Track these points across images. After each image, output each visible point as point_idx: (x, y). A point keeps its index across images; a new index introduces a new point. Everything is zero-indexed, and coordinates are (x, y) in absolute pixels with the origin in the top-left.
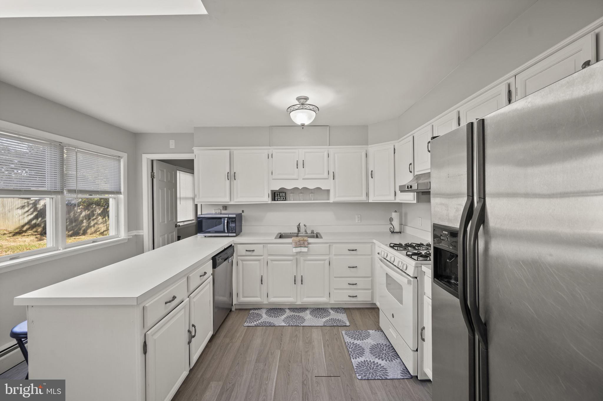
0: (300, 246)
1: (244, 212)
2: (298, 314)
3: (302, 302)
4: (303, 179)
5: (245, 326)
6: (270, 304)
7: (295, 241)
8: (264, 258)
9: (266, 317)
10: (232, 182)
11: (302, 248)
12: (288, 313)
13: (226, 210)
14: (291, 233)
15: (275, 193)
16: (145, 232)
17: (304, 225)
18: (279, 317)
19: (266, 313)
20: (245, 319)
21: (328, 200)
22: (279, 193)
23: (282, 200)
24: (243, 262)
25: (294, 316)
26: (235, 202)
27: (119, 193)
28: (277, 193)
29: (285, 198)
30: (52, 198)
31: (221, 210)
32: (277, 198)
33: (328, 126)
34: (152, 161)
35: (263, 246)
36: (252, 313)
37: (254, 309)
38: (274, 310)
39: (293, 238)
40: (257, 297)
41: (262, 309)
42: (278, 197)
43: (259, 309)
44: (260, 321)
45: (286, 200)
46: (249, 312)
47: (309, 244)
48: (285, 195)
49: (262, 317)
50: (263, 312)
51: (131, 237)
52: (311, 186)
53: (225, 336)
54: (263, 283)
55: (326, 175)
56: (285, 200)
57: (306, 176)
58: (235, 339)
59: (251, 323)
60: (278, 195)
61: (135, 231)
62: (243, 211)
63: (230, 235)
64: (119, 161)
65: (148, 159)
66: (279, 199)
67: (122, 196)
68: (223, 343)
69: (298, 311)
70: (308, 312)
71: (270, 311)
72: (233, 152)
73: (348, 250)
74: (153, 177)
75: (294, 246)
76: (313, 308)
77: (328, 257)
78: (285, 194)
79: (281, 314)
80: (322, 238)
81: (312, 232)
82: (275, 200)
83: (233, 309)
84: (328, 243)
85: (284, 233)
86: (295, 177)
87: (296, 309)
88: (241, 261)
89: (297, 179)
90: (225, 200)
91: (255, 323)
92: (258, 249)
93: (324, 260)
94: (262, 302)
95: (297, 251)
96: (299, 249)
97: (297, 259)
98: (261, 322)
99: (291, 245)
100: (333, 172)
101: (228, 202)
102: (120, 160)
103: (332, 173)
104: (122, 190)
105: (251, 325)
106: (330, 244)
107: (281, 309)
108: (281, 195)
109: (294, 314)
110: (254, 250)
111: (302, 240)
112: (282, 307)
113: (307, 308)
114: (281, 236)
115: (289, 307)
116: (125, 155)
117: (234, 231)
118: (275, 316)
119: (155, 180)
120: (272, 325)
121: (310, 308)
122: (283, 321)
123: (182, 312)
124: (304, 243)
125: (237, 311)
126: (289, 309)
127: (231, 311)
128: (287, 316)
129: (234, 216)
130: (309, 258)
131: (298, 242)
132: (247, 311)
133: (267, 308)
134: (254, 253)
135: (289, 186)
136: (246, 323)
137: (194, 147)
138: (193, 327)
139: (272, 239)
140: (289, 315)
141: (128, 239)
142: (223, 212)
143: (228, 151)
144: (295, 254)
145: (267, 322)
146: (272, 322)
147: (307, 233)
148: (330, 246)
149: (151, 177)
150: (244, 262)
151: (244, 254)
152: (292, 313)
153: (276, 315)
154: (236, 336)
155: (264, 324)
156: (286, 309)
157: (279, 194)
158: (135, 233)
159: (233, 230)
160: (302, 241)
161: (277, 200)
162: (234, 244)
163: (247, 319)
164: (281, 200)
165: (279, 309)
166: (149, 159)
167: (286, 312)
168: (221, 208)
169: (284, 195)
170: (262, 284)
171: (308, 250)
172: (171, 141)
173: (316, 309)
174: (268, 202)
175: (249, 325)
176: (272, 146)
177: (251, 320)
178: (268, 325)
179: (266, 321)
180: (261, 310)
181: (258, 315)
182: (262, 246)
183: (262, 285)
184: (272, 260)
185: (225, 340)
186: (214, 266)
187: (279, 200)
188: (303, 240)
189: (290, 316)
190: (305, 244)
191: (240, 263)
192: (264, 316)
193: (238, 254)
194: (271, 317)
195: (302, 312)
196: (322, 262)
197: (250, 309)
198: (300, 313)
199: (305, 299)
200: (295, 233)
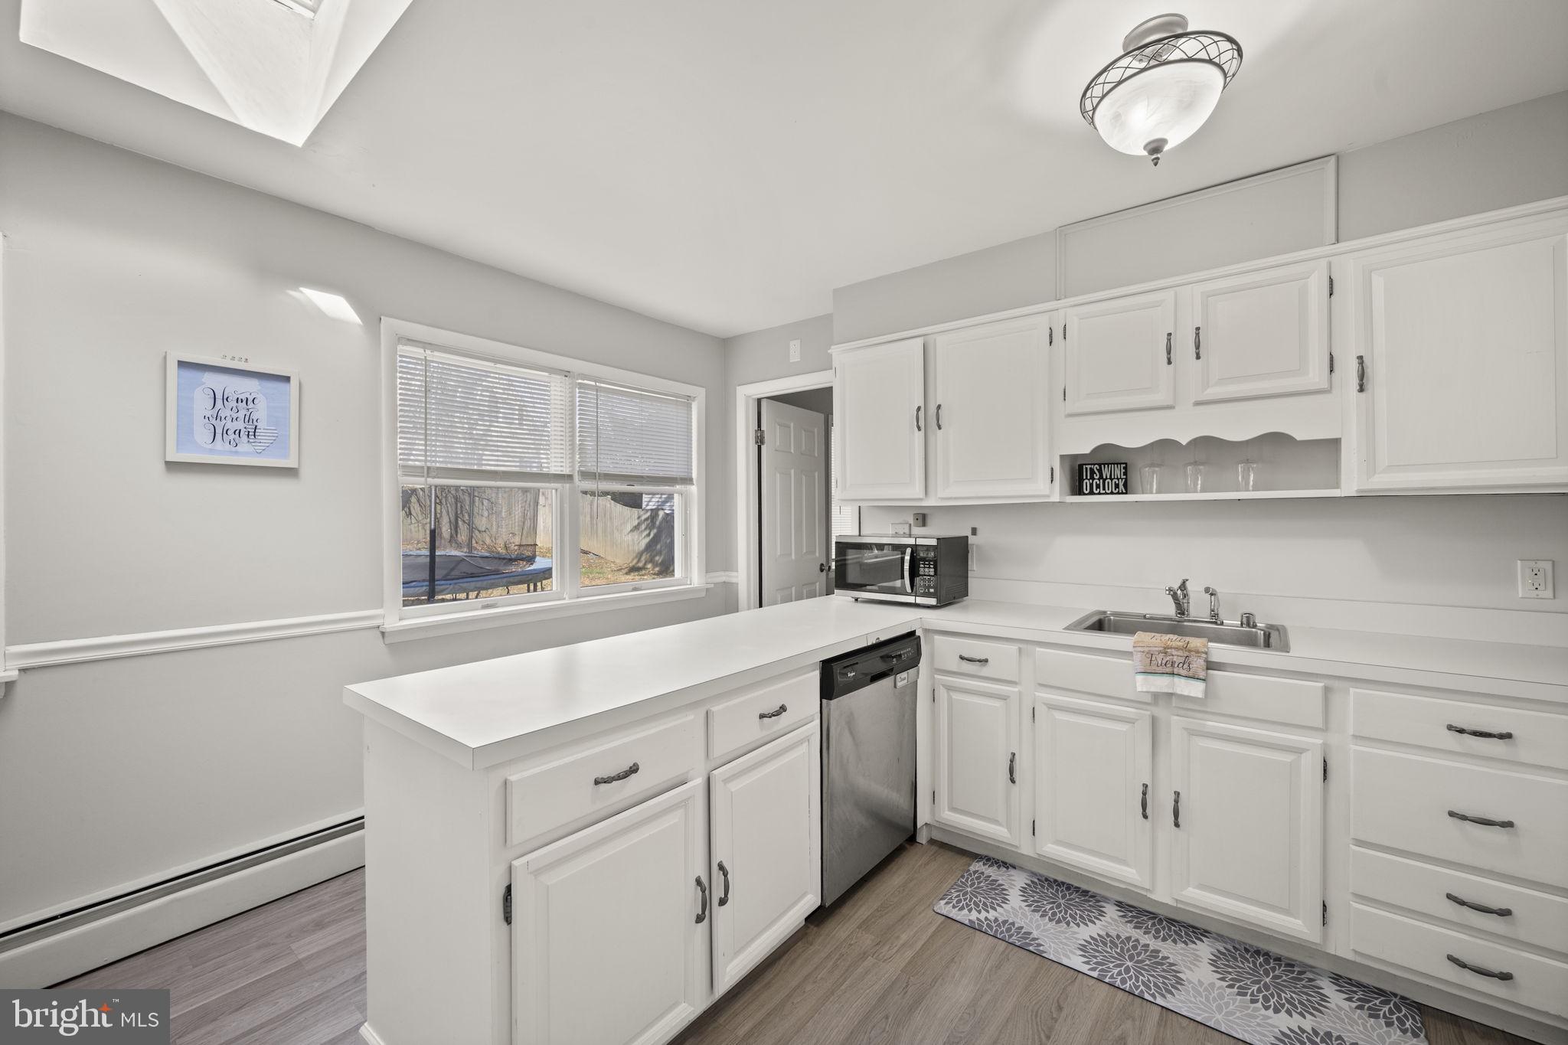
0: (1169, 670)
1: (978, 532)
2: (1154, 944)
3: (1177, 900)
4: (1197, 404)
5: (939, 911)
6: (1040, 860)
7: (1146, 649)
8: (1020, 693)
9: (1020, 907)
10: (931, 439)
11: (1176, 679)
12: (1111, 921)
13: (924, 524)
14: (1145, 616)
15: (1081, 466)
16: (743, 576)
17: (1207, 590)
18: (1068, 924)
19: (1023, 890)
20: (946, 886)
21: (1337, 486)
22: (1100, 465)
23: (1112, 493)
24: (951, 694)
25: (1135, 947)
26: (939, 498)
27: (687, 480)
28: (1089, 467)
29: (1125, 485)
30: (556, 490)
31: (910, 525)
32: (1091, 485)
33: (1333, 159)
34: (759, 401)
35: (1020, 649)
36: (975, 872)
37: (989, 859)
38: (1057, 891)
39: (1140, 636)
40: (996, 822)
41: (1014, 868)
42: (1093, 479)
43: (1006, 865)
44: (992, 915)
45: (1126, 493)
46: (970, 865)
47: (1211, 666)
48: (1125, 474)
49: (1005, 900)
50: (1015, 883)
51: (712, 586)
52: (1238, 427)
53: (865, 925)
54: (1017, 779)
55: (1316, 376)
56: (1122, 493)
57: (1209, 391)
58: (889, 949)
59: (962, 909)
60: (1092, 472)
61: (722, 573)
62: (974, 531)
63: (920, 600)
64: (689, 406)
65: (748, 397)
66: (1098, 486)
67: (693, 489)
68: (851, 945)
69: (1158, 931)
70: (1204, 949)
71: (1043, 887)
72: (935, 340)
73: (1450, 728)
74: (760, 441)
75: (1141, 668)
76: (1233, 940)
77: (1321, 741)
78: (1125, 468)
79: (1081, 916)
80: (1285, 648)
81: (1248, 621)
82: (1080, 492)
83: (922, 838)
84: (1317, 675)
85: (1115, 614)
86: (1160, 397)
87: (1153, 916)
88: (945, 691)
89: (1170, 407)
90: (912, 492)
91: (974, 916)
92: (1002, 658)
93: (1298, 751)
94: (1016, 847)
95: (1153, 689)
96: (1161, 684)
97: (1154, 721)
98: (996, 920)
99: (1130, 662)
100: (1360, 358)
101: (921, 500)
102: (691, 404)
103: (1354, 365)
104: (694, 475)
105: (958, 918)
106: (1332, 686)
107: (1085, 893)
108: (1106, 473)
109: (1136, 934)
110: (986, 661)
111: (1177, 649)
112: (1093, 889)
113: (1205, 933)
114: (1100, 625)
115: (1121, 900)
116: (700, 393)
117: (932, 590)
118: (1054, 914)
119: (764, 448)
120: (1031, 948)
121: (1218, 935)
122: (1083, 948)
123: (675, 819)
124: (1186, 660)
125: (934, 848)
126: (1119, 904)
127: (912, 839)
128: (1103, 933)
129: (934, 542)
130: (1213, 725)
131: (1160, 652)
132: (965, 860)
133: (1034, 874)
134: (985, 671)
135: (1131, 435)
136: (943, 902)
137: (832, 347)
138: (722, 873)
139: (1054, 629)
140: (1114, 934)
141: (707, 590)
142: (917, 531)
143: (920, 341)
144: (1148, 699)
145: (1016, 926)
146: (1035, 934)
147: (1222, 624)
148: (1327, 690)
149: (757, 442)
150: (956, 696)
151: (955, 669)
152: (1128, 930)
153: (1060, 912)
154: (898, 937)
155: (1002, 932)
156: (1106, 899)
157: (1100, 471)
158: (721, 577)
159: (929, 587)
160: (1180, 653)
161: (1091, 493)
162: (926, 631)
163: (952, 888)
164: (1106, 493)
165: (1077, 889)
166: (750, 396)
167: (1102, 913)
168: (911, 521)
169: (1118, 472)
170: (1013, 781)
171: (1206, 692)
172: (792, 343)
173: (1247, 950)
174: (1048, 496)
175: (950, 916)
176: (1065, 297)
177: (965, 900)
178: (1018, 944)
179: (1013, 924)
180: (1012, 872)
181: (995, 889)
182: (1013, 648)
183: (1015, 788)
184: (1052, 707)
185: (860, 935)
186: (828, 691)
187: (1099, 494)
188: (1185, 648)
189: (1118, 937)
190: (1193, 666)
191: (942, 693)
192: (1015, 898)
193: (937, 665)
194: (1037, 915)
195: (1175, 941)
196: (1288, 758)
197: (976, 857)
198: (1164, 940)
199: (1190, 889)
200: (1164, 619)
